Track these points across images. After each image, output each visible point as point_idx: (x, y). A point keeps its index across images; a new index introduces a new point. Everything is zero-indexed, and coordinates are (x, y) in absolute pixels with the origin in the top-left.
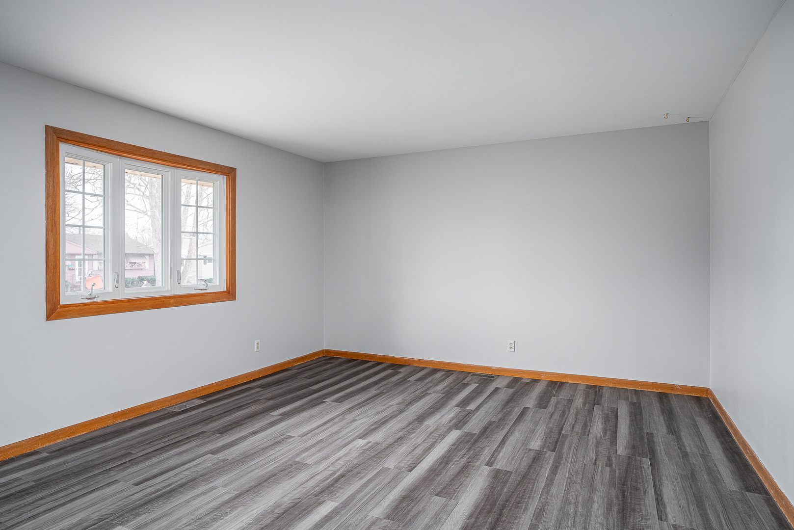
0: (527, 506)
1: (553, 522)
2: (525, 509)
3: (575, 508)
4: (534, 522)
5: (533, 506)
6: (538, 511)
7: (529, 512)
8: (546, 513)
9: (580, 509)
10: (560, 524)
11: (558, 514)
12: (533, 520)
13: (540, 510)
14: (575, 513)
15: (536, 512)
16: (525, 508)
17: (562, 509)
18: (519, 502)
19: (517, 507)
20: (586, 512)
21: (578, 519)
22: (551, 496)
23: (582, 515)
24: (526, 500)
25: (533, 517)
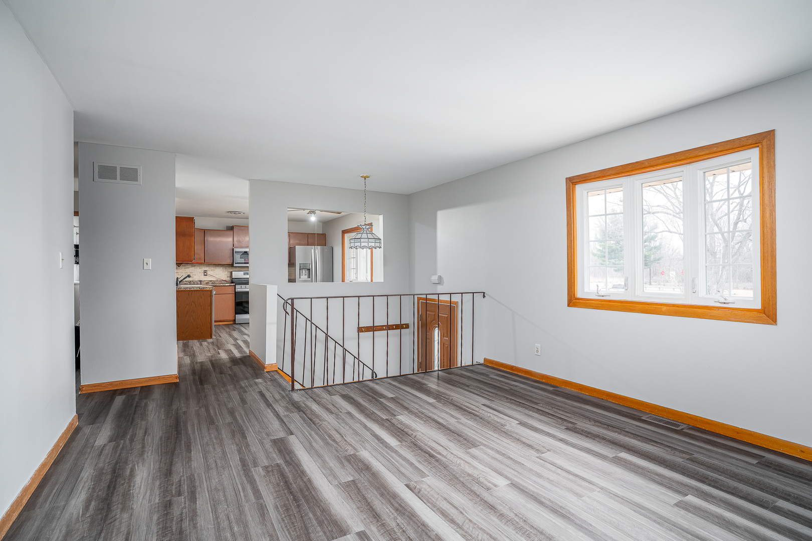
0: (278, 511)
1: (246, 508)
2: (276, 507)
3: (234, 534)
4: (262, 501)
5: (273, 514)
6: (266, 511)
7: (271, 507)
8: (257, 514)
9: (229, 535)
10: (240, 510)
11: (246, 518)
12: (263, 501)
13: (264, 513)
14: (231, 529)
15: (266, 509)
16: (278, 508)
17: (246, 526)
18: (287, 510)
19: (285, 505)
20: (221, 534)
21: (226, 523)
22: (264, 534)
23: (224, 529)
24: (283, 516)
25: (265, 504)
